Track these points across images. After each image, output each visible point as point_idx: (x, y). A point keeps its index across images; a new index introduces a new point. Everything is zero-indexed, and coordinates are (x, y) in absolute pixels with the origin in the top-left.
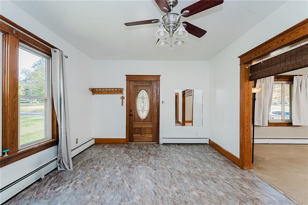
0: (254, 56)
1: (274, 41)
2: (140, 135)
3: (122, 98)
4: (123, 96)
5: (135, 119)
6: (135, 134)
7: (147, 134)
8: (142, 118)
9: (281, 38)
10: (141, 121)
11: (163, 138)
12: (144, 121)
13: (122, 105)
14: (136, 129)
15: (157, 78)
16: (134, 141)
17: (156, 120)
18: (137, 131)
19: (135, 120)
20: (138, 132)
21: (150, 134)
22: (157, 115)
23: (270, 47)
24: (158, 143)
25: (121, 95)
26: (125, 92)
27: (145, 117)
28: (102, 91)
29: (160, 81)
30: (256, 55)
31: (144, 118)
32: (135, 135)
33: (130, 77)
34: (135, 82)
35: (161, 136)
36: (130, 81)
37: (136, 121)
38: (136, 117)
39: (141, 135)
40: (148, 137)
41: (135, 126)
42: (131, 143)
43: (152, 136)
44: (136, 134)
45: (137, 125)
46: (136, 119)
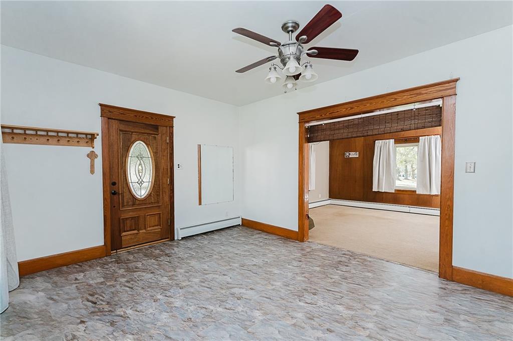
0: (319, 116)
1: (343, 107)
2: (136, 232)
3: (92, 156)
4: (93, 151)
5: (123, 200)
6: (125, 232)
7: (150, 227)
8: (140, 197)
9: (351, 105)
10: (137, 202)
11: (181, 229)
12: (144, 201)
13: (92, 172)
14: (128, 221)
15: (168, 121)
16: (123, 247)
17: (167, 199)
18: (128, 225)
19: (123, 203)
20: (131, 226)
21: (155, 226)
22: (171, 190)
23: (338, 111)
24: (172, 239)
25: (88, 150)
26: (98, 142)
27: (145, 196)
28: (25, 133)
29: (173, 127)
30: (321, 116)
31: (142, 197)
32: (124, 234)
33: (112, 110)
34: (121, 122)
35: (177, 226)
36: (109, 118)
37: (125, 204)
38: (127, 196)
39: (138, 231)
40: (153, 233)
41: (124, 216)
42: (117, 252)
43: (160, 230)
44: (128, 231)
45: (128, 213)
46: (125, 201)
